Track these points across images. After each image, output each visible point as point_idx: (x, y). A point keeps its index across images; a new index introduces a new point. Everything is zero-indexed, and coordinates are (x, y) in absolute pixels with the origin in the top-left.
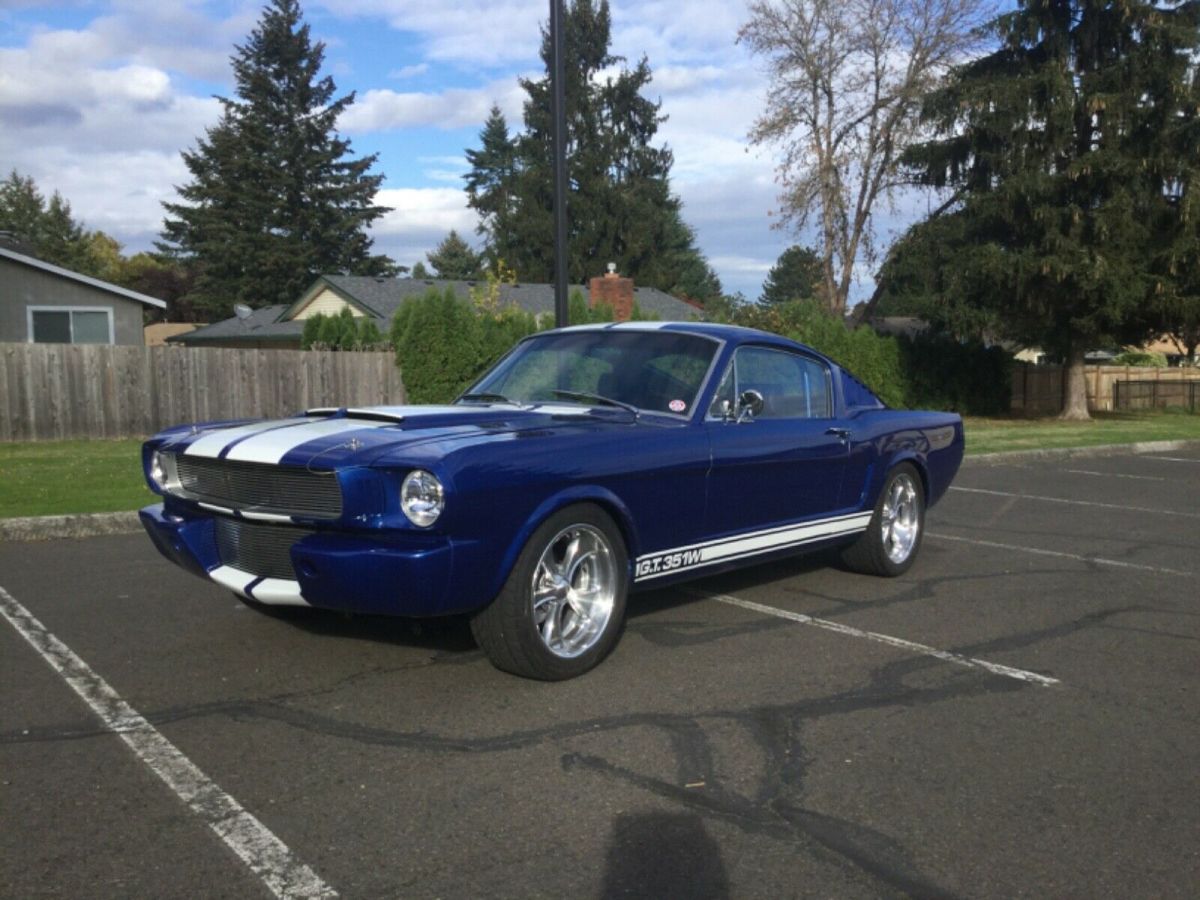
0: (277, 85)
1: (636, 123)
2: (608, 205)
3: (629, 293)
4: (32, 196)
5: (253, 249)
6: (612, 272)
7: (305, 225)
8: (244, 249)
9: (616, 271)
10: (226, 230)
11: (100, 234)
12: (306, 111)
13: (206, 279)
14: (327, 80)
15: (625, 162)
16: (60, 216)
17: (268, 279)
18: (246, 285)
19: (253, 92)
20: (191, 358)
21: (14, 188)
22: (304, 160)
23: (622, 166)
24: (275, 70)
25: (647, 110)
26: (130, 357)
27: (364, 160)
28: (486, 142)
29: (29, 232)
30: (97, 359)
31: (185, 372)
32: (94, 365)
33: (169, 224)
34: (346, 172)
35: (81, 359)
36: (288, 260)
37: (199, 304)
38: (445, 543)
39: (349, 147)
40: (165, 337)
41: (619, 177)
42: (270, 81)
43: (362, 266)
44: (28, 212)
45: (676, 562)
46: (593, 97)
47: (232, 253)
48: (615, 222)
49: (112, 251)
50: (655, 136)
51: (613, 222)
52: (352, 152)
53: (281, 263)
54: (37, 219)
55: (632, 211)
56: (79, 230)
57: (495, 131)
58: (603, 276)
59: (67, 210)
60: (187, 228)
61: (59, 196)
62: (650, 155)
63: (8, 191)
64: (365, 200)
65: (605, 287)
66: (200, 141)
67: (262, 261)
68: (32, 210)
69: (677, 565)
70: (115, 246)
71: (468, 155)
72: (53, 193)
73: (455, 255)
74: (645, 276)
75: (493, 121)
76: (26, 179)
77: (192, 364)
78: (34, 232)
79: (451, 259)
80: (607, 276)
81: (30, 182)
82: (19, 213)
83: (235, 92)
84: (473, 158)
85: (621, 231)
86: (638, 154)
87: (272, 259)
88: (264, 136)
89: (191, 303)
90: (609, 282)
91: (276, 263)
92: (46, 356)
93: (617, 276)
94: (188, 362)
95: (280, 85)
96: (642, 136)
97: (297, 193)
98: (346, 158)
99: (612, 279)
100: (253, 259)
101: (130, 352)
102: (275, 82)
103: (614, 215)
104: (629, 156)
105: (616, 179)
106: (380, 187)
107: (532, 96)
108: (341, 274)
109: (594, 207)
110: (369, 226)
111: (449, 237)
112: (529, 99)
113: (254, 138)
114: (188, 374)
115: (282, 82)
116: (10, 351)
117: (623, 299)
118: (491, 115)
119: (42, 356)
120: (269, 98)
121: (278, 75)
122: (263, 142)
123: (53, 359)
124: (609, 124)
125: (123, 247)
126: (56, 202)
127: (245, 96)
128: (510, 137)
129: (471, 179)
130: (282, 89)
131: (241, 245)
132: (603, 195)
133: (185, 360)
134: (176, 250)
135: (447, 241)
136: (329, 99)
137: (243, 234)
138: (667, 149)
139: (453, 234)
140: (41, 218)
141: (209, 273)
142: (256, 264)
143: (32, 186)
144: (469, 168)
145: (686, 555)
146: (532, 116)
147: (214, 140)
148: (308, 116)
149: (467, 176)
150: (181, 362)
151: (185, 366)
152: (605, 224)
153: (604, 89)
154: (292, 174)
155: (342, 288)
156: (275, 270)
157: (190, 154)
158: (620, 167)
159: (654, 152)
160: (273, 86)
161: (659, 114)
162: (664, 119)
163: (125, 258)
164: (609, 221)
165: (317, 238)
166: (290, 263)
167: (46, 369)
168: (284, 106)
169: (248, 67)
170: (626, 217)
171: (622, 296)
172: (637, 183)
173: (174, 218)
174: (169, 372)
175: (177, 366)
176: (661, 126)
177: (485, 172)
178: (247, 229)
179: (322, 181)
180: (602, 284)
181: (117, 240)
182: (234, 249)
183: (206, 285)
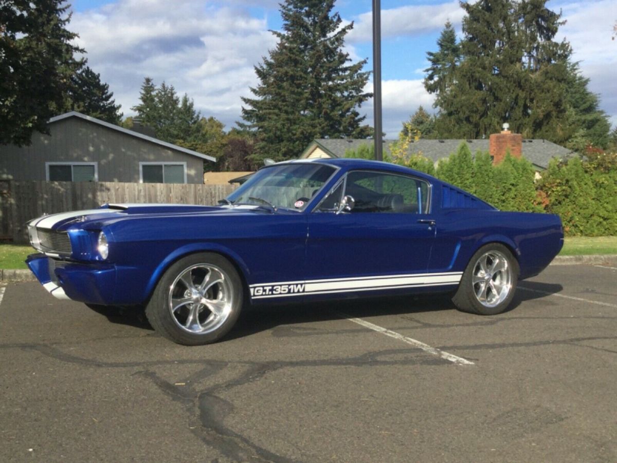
0: (307, 21)
1: (543, 26)
2: (519, 83)
3: (519, 144)
4: (172, 97)
5: (289, 125)
6: (506, 130)
7: (320, 107)
8: (283, 125)
9: (509, 129)
10: (274, 113)
11: (211, 119)
12: (325, 36)
13: (262, 144)
14: (336, 15)
15: (534, 53)
16: (188, 109)
17: (297, 143)
18: (284, 147)
19: (292, 26)
20: (217, 191)
21: (163, 93)
22: (321, 67)
23: (533, 56)
24: (306, 11)
25: (551, 17)
26: (183, 190)
27: (359, 63)
28: (441, 45)
29: (170, 119)
30: (164, 192)
31: (213, 199)
32: (163, 195)
33: (245, 111)
34: (348, 73)
35: (156, 192)
36: (309, 131)
37: (257, 160)
38: (113, 267)
39: (348, 58)
40: (229, 180)
41: (530, 63)
42: (303, 19)
43: (354, 133)
44: (170, 107)
45: (285, 290)
46: (512, 11)
47: (277, 128)
48: (524, 95)
49: (219, 129)
50: (557, 34)
51: (522, 95)
52: (351, 60)
53: (305, 133)
54: (175, 111)
55: (537, 86)
56: (198, 116)
57: (447, 39)
58: (499, 132)
59: (192, 105)
60: (256, 113)
61: (187, 97)
62: (553, 47)
63: (160, 95)
64: (358, 90)
65: (501, 140)
66: (265, 59)
67: (294, 132)
68: (172, 106)
69: (286, 292)
70: (220, 126)
71: (428, 56)
72: (184, 95)
73: (422, 123)
74: (547, 131)
75: (446, 32)
76: (170, 87)
77: (217, 194)
78: (173, 119)
79: (418, 125)
80: (502, 132)
81: (172, 89)
82: (165, 107)
83: (282, 28)
84: (432, 57)
85: (528, 101)
86: (544, 46)
87: (300, 130)
88: (298, 53)
89: (253, 159)
90: (504, 136)
91: (302, 133)
92: (137, 190)
93: (510, 132)
94: (215, 193)
95: (308, 21)
96: (548, 35)
97: (316, 88)
98: (347, 64)
99: (506, 135)
100: (289, 130)
101: (183, 188)
102: (306, 19)
103: (523, 90)
104: (537, 48)
105: (526, 65)
106: (368, 81)
107: (469, 12)
108: (342, 138)
109: (509, 85)
110: (360, 106)
111: (418, 111)
112: (468, 15)
113: (292, 55)
114: (215, 200)
115: (310, 18)
116: (117, 187)
117: (514, 148)
118: (445, 28)
119: (134, 190)
120: (302, 29)
121: (308, 14)
122: (297, 57)
123: (140, 192)
124: (523, 28)
125: (225, 126)
126: (185, 100)
127: (287, 29)
128: (458, 42)
129: (430, 72)
130: (310, 23)
131: (282, 122)
132: (515, 76)
133: (213, 192)
134: (250, 127)
135: (416, 113)
136: (338, 27)
137: (284, 116)
138: (567, 42)
139: (421, 109)
140: (177, 111)
141: (263, 140)
142: (290, 134)
143: (173, 91)
144: (429, 65)
145: (292, 287)
146: (468, 25)
147: (273, 57)
148: (326, 39)
149: (427, 70)
150: (211, 193)
151: (213, 195)
152: (517, 96)
153: (519, 4)
154: (314, 76)
155: (325, 147)
156: (301, 137)
157: (259, 67)
158: (531, 56)
159: (556, 45)
160: (305, 22)
161: (560, 20)
162: (564, 23)
163: (225, 133)
164: (520, 94)
165: (328, 117)
166: (311, 133)
167: (136, 198)
168: (310, 34)
169: (290, 10)
170: (532, 90)
171: (513, 146)
172: (543, 67)
173: (249, 107)
174: (204, 198)
175: (209, 195)
176: (560, 28)
177: (439, 66)
178: (287, 112)
179: (332, 79)
180: (498, 138)
181: (221, 122)
182: (279, 125)
183: (262, 148)
